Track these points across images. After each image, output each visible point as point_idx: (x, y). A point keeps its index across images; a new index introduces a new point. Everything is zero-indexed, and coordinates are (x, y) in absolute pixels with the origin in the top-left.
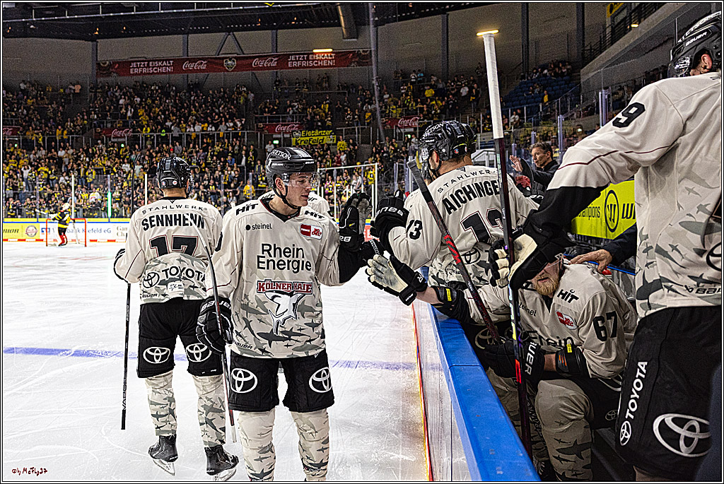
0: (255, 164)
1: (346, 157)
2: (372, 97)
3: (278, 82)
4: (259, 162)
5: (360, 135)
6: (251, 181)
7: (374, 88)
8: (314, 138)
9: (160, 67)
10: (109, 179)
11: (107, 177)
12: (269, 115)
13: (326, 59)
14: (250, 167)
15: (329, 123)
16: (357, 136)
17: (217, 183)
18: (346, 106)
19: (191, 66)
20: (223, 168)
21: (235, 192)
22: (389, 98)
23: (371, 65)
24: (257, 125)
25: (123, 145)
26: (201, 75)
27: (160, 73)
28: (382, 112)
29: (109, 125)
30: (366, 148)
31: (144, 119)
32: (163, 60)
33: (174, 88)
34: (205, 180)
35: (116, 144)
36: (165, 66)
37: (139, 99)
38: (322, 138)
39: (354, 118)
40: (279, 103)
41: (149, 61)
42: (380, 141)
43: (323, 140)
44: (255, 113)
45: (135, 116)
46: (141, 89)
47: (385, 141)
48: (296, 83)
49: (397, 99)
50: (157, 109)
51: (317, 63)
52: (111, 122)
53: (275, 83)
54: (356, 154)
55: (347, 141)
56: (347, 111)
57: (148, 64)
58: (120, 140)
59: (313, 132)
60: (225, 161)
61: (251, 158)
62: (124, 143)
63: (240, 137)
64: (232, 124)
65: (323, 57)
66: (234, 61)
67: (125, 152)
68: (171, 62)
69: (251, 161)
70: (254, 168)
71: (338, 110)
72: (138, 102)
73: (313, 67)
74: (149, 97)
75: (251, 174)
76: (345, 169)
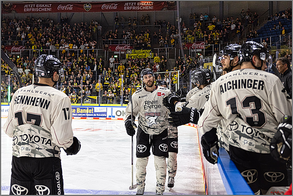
0: (103, 70)
1: (160, 66)
2: (176, 29)
3: (117, 19)
4: (105, 69)
5: (168, 53)
6: (100, 80)
7: (178, 24)
8: (140, 54)
9: (43, 8)
10: (9, 77)
11: (8, 76)
12: (112, 39)
13: (148, 5)
14: (99, 72)
15: (149, 45)
16: (166, 53)
17: (78, 81)
18: (160, 35)
19: (63, 8)
20: (82, 72)
21: (89, 87)
22: (187, 30)
23: (176, 10)
24: (104, 46)
25: (18, 57)
26: (69, 14)
27: (43, 12)
28: (182, 39)
29: (10, 44)
30: (172, 61)
31: (32, 41)
32: (45, 4)
33: (52, 21)
34: (71, 79)
35: (14, 56)
36: (46, 7)
37: (29, 28)
38: (144, 54)
39: (164, 42)
40: (118, 32)
41: (36, 4)
42: (181, 57)
43: (145, 56)
44: (102, 38)
45: (27, 38)
46: (30, 21)
47: (184, 57)
48: (129, 20)
49: (192, 31)
50: (40, 34)
51: (142, 8)
52: (11, 42)
53: (115, 19)
54: (166, 65)
55: (160, 57)
56: (160, 38)
57: (35, 6)
58: (16, 53)
59: (139, 51)
60: (84, 68)
61: (100, 66)
62: (19, 55)
63: (93, 53)
64: (87, 45)
65: (146, 4)
66: (90, 5)
67: (20, 61)
68: (50, 5)
69: (100, 68)
70: (102, 72)
71: (155, 37)
72: (29, 29)
73: (140, 10)
74: (36, 26)
75: (100, 76)
76: (159, 74)
